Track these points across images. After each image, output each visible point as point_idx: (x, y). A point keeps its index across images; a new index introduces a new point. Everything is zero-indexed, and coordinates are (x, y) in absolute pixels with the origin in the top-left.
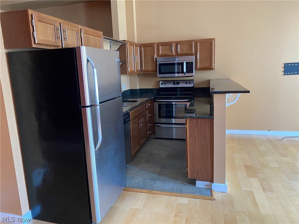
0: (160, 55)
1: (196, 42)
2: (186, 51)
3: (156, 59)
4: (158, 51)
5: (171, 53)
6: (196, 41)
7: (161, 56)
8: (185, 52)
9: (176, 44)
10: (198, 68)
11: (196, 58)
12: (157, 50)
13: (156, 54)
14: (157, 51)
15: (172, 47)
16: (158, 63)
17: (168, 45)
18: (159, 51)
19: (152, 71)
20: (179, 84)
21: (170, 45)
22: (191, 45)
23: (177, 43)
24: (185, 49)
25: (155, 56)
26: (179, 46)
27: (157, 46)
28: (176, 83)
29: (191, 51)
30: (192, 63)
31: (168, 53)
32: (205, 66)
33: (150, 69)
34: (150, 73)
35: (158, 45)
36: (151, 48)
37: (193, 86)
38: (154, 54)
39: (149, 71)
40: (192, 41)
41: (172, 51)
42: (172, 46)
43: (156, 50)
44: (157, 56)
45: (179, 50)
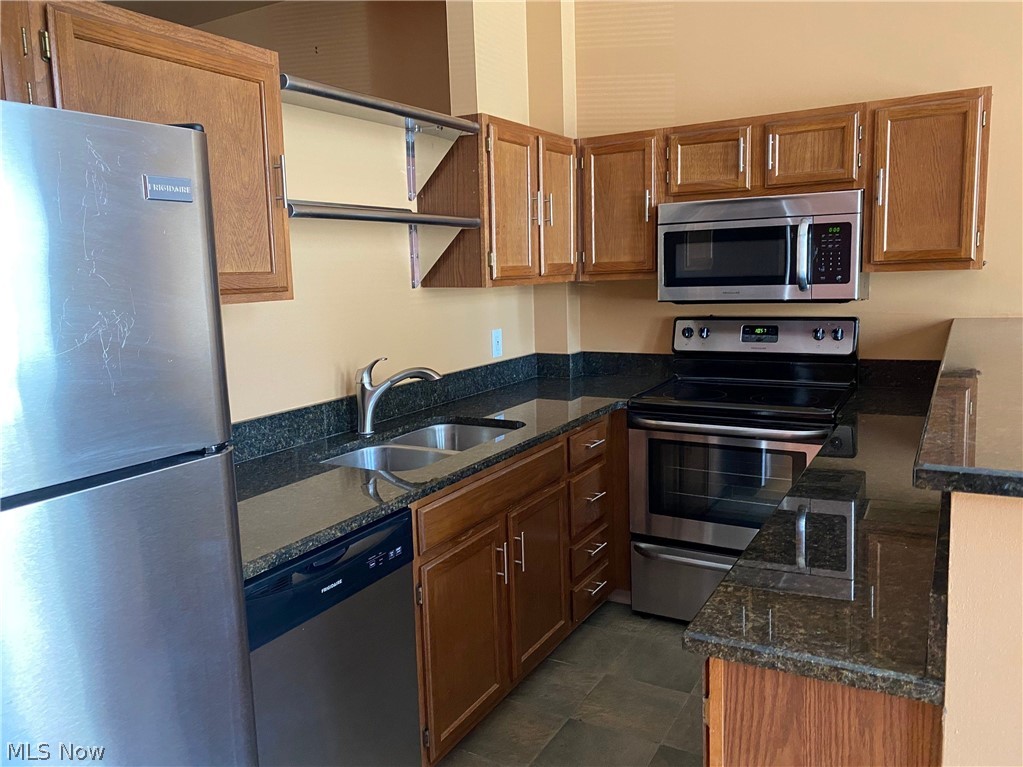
0: (674, 189)
1: (874, 114)
2: (813, 166)
3: (654, 212)
4: (668, 168)
5: (733, 177)
6: (873, 107)
7: (679, 196)
8: (808, 169)
9: (758, 131)
10: (878, 258)
11: (870, 199)
12: (662, 164)
13: (658, 187)
14: (662, 170)
15: (738, 146)
16: (661, 231)
17: (716, 136)
18: (673, 168)
19: (633, 268)
20: (777, 334)
21: (725, 137)
22: (844, 133)
23: (765, 127)
24: (808, 155)
25: (651, 197)
26: (774, 142)
27: (662, 144)
28: (758, 331)
29: (842, 166)
30: (846, 228)
31: (715, 178)
32: (925, 248)
33: (625, 258)
34: (624, 277)
35: (667, 139)
36: (634, 155)
37: (854, 354)
38: (645, 186)
39: (621, 272)
40: (851, 109)
41: (738, 166)
42: (738, 140)
43: (658, 167)
44: (662, 196)
45: (774, 162)
